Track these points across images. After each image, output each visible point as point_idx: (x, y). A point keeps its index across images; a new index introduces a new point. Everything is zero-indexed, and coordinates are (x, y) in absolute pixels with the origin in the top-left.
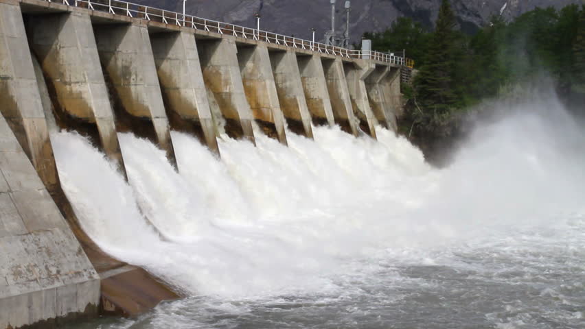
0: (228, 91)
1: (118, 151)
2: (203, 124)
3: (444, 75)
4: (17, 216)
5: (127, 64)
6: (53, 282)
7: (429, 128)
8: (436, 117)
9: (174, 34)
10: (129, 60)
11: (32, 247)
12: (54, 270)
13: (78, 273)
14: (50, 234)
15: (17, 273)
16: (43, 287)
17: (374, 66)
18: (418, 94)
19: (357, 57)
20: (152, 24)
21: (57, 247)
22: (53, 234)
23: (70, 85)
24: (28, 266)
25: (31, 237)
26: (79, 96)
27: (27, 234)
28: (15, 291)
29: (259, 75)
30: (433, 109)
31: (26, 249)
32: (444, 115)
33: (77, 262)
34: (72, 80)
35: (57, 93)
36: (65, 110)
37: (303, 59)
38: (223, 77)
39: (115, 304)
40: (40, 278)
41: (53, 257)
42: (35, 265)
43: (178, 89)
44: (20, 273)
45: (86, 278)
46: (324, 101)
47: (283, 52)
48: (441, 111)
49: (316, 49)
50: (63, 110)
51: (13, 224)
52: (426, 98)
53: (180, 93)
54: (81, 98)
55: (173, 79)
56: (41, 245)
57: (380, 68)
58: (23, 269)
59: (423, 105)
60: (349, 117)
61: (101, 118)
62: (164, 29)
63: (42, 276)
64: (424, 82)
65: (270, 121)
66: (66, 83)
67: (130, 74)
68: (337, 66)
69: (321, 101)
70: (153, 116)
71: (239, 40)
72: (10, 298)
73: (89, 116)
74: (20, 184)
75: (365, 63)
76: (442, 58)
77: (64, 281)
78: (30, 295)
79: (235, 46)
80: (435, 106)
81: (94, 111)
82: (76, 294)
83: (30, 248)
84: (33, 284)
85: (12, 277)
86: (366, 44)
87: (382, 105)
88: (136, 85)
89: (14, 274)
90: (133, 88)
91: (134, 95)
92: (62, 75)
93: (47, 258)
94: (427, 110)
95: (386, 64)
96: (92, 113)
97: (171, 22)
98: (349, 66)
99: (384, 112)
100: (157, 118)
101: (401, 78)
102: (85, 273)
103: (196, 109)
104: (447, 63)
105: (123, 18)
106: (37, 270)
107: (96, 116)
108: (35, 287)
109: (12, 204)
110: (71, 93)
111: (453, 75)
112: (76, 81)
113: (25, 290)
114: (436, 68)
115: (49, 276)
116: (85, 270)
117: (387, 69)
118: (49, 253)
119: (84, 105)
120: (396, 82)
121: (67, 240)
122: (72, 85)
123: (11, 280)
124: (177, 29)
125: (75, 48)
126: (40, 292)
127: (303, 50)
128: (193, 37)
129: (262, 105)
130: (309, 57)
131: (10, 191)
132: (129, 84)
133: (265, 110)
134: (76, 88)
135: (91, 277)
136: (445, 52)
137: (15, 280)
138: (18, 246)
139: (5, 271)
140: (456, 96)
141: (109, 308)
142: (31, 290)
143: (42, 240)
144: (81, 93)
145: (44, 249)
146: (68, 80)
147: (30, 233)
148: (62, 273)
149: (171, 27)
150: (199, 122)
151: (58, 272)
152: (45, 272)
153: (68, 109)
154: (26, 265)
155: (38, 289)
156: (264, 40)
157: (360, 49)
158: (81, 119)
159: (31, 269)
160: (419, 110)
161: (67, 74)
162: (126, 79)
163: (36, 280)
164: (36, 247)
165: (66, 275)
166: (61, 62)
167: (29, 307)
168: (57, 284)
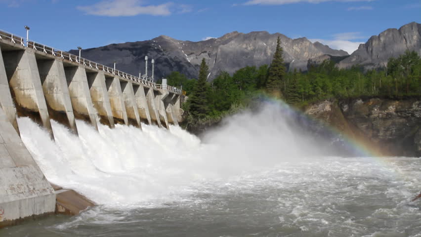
0: (101, 100)
1: (50, 128)
2: (90, 117)
3: (203, 99)
4: (10, 157)
5: (52, 82)
6: (32, 194)
7: (196, 126)
8: (199, 120)
9: (75, 68)
10: (53, 79)
11: (19, 174)
12: (32, 188)
13: (44, 190)
14: (27, 167)
15: (12, 189)
16: (27, 196)
17: (168, 93)
18: (190, 108)
19: (160, 88)
20: (65, 61)
21: (32, 175)
22: (29, 167)
23: (24, 90)
24: (18, 185)
25: (17, 169)
26: (29, 97)
27: (15, 167)
28: (12, 199)
29: (115, 94)
30: (198, 116)
31: (16, 176)
32: (203, 119)
33: (43, 184)
34: (25, 88)
35: (16, 95)
36: (20, 104)
37: (135, 87)
38: (98, 93)
39: (65, 208)
40: (25, 192)
41: (30, 180)
42: (22, 185)
43: (76, 97)
44: (14, 189)
45: (49, 193)
46: (146, 110)
47: (127, 82)
48: (202, 117)
49: (141, 82)
50: (19, 105)
51: (8, 161)
52: (194, 111)
53: (77, 100)
54: (30, 98)
55: (74, 93)
56: (24, 174)
57: (171, 95)
58: (15, 187)
59: (192, 114)
60: (157, 119)
61: (41, 109)
62: (71, 64)
63: (26, 191)
64: (193, 102)
65: (122, 118)
66: (21, 90)
67: (53, 88)
68: (150, 92)
69: (144, 109)
70: (66, 110)
71: (106, 74)
72: (10, 202)
73: (35, 108)
74: (9, 140)
75: (164, 91)
76: (203, 90)
77: (37, 193)
78: (20, 201)
79: (104, 77)
80: (199, 115)
81: (38, 105)
82: (44, 201)
83: (18, 175)
84: (21, 195)
85: (10, 191)
86: (164, 81)
87: (171, 114)
88: (57, 93)
89: (11, 189)
90: (55, 95)
91: (55, 99)
92: (19, 85)
93: (27, 181)
94: (195, 116)
95: (173, 92)
96: (37, 106)
97: (74, 61)
98: (156, 93)
99: (172, 118)
100: (69, 111)
101: (180, 100)
102: (48, 190)
103: (87, 109)
104: (205, 92)
105: (50, 56)
106: (23, 187)
107: (39, 107)
108: (23, 197)
109: (6, 150)
110: (24, 95)
111: (207, 98)
112: (28, 88)
113: (18, 198)
114: (199, 95)
115: (30, 191)
116: (48, 188)
117: (174, 95)
118: (28, 179)
119: (32, 102)
120: (178, 102)
121: (36, 171)
122: (25, 90)
123: (9, 192)
124: (77, 65)
125: (27, 70)
126: (26, 199)
127: (135, 82)
128: (84, 70)
129: (117, 109)
130: (138, 86)
131: (4, 143)
132: (53, 92)
133: (118, 112)
134: (27, 92)
135: (51, 192)
136: (203, 87)
137: (12, 192)
138: (11, 173)
139: (6, 187)
140: (209, 110)
141: (61, 210)
142: (21, 198)
143: (24, 171)
144: (30, 95)
145: (25, 176)
146: (22, 88)
147: (17, 167)
148: (36, 189)
149: (74, 63)
150: (88, 116)
151: (34, 189)
152: (27, 189)
153: (22, 104)
154: (17, 184)
155: (24, 198)
156: (117, 74)
157: (161, 84)
158: (30, 110)
159: (19, 186)
160: (191, 116)
161: (22, 84)
162: (51, 90)
163: (22, 193)
164: (21, 175)
165: (38, 190)
166: (18, 78)
167: (20, 208)
168: (34, 196)
